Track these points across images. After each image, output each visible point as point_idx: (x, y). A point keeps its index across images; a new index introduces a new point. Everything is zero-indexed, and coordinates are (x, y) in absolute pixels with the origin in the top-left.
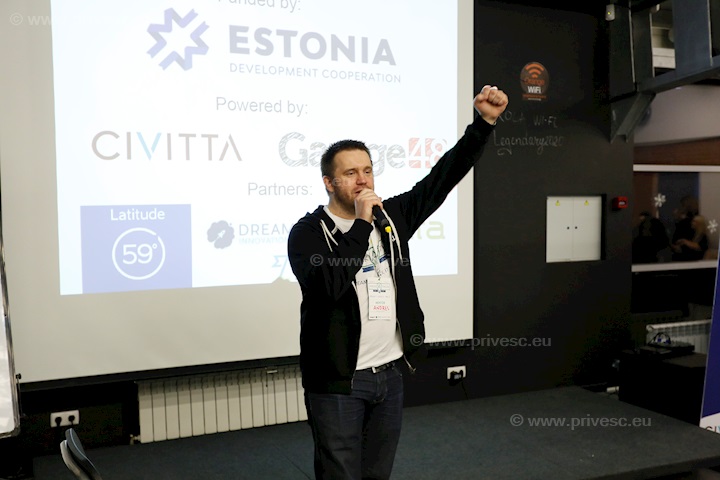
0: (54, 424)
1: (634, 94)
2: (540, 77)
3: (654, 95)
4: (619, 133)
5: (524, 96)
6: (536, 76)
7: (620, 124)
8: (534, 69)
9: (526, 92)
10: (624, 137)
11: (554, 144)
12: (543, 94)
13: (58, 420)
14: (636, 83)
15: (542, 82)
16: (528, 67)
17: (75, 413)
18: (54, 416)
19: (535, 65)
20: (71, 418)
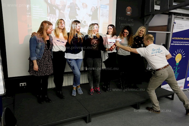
0: (20, 86)
1: (150, 15)
2: (130, 10)
3: (154, 15)
4: (146, 24)
5: (127, 14)
6: (129, 10)
7: (146, 22)
8: (129, 8)
9: (127, 13)
10: (147, 25)
11: (132, 25)
12: (130, 14)
13: (21, 85)
14: (151, 12)
15: (130, 11)
16: (128, 8)
17: (25, 83)
18: (20, 84)
19: (129, 7)
20: (24, 84)
